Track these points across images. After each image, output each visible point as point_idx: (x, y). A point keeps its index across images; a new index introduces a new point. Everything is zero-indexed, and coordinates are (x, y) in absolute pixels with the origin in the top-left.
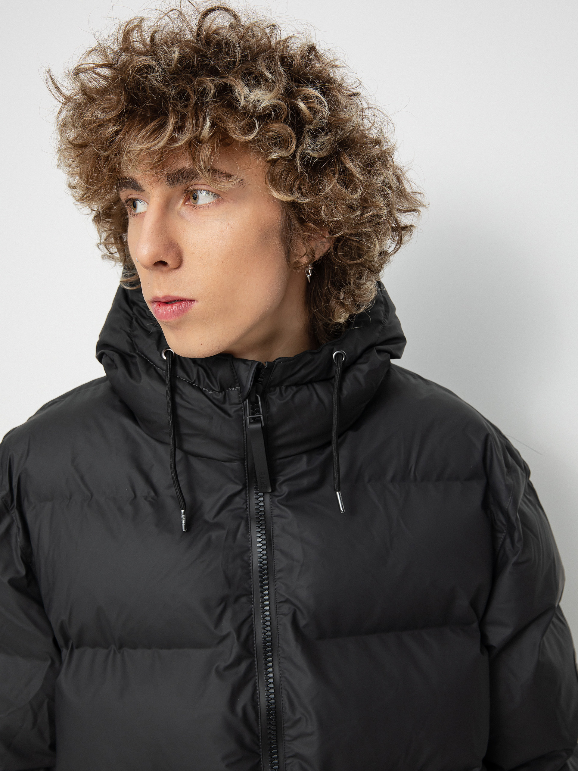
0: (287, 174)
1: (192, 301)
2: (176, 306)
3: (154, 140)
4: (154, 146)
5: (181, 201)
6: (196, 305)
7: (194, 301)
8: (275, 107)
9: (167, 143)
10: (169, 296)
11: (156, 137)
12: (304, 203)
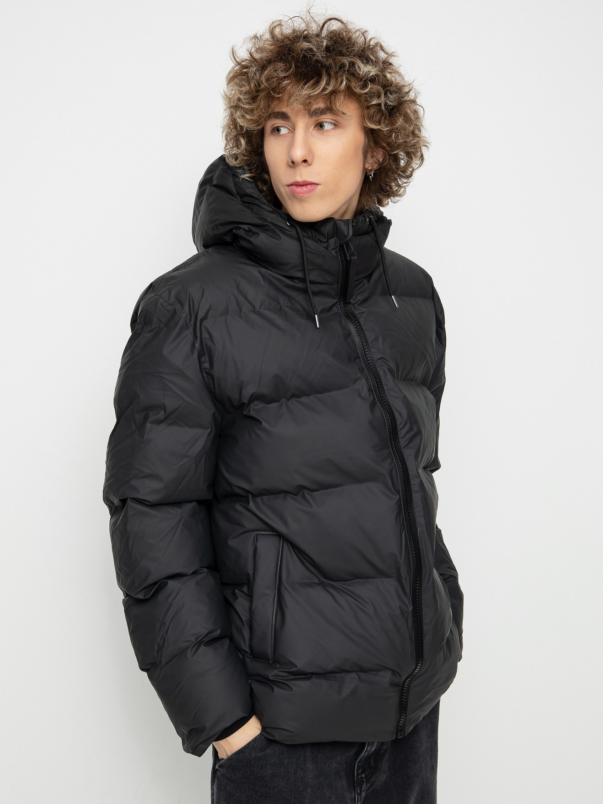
0: (378, 113)
1: (317, 184)
2: (309, 187)
3: (313, 90)
4: (313, 93)
5: (313, 127)
6: (319, 187)
7: (318, 184)
8: (377, 75)
9: (321, 92)
10: (306, 181)
11: (315, 88)
12: (384, 130)
